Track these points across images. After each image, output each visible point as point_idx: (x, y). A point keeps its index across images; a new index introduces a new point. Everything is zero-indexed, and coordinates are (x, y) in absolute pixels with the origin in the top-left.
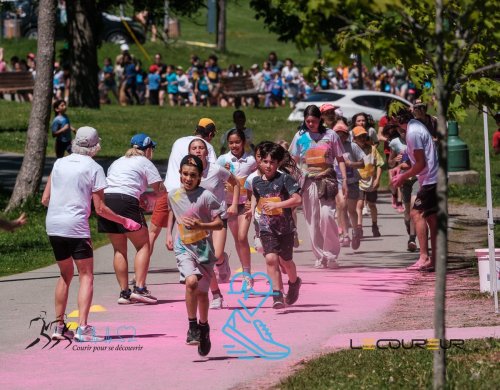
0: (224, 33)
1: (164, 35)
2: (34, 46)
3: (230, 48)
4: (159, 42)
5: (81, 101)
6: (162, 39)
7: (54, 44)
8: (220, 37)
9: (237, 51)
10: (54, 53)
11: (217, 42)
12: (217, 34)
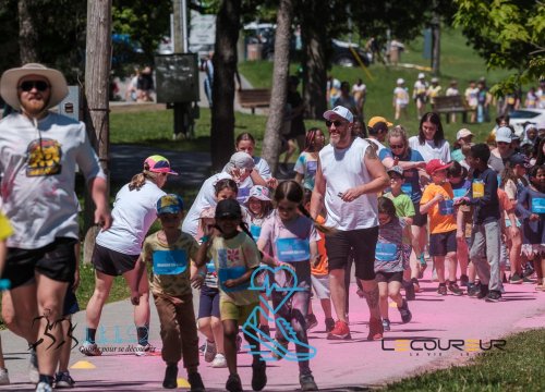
0: (438, 59)
1: (385, 59)
2: (271, 68)
3: (443, 71)
4: (381, 65)
5: (314, 115)
6: (384, 63)
7: (289, 66)
8: (435, 62)
9: (449, 74)
10: (288, 73)
11: (432, 66)
12: (432, 59)
